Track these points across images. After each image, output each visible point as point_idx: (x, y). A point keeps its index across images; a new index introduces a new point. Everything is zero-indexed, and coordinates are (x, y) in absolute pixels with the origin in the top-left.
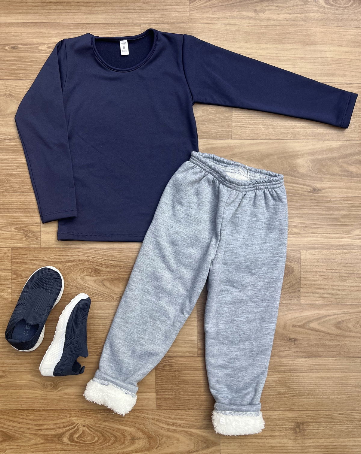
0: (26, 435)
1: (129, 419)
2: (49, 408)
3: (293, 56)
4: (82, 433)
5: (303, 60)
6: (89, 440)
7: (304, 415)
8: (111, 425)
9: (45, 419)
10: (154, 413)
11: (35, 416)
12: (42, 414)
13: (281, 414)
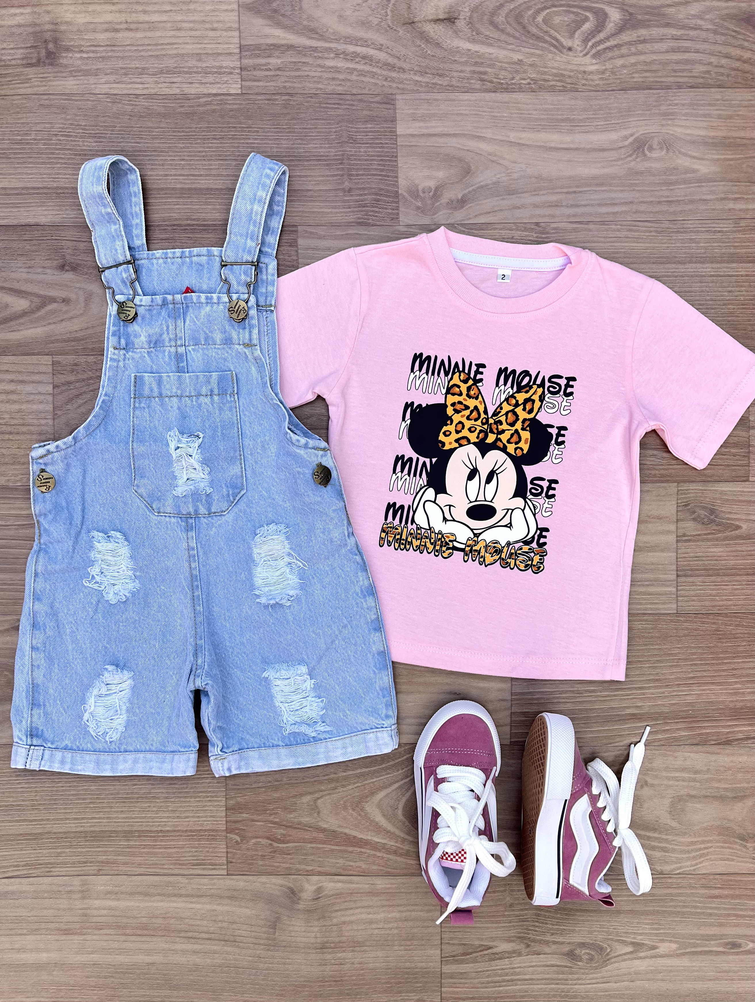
0: (710, 27)
1: (460, 68)
2: (655, 91)
3: (88, 937)
4: (575, 32)
6: (557, 14)
7: (36, 83)
8: (505, 52)
9: (665, 64)
10: (400, 86)
11: (689, 71)
12: (673, 76)
13: (93, 86)
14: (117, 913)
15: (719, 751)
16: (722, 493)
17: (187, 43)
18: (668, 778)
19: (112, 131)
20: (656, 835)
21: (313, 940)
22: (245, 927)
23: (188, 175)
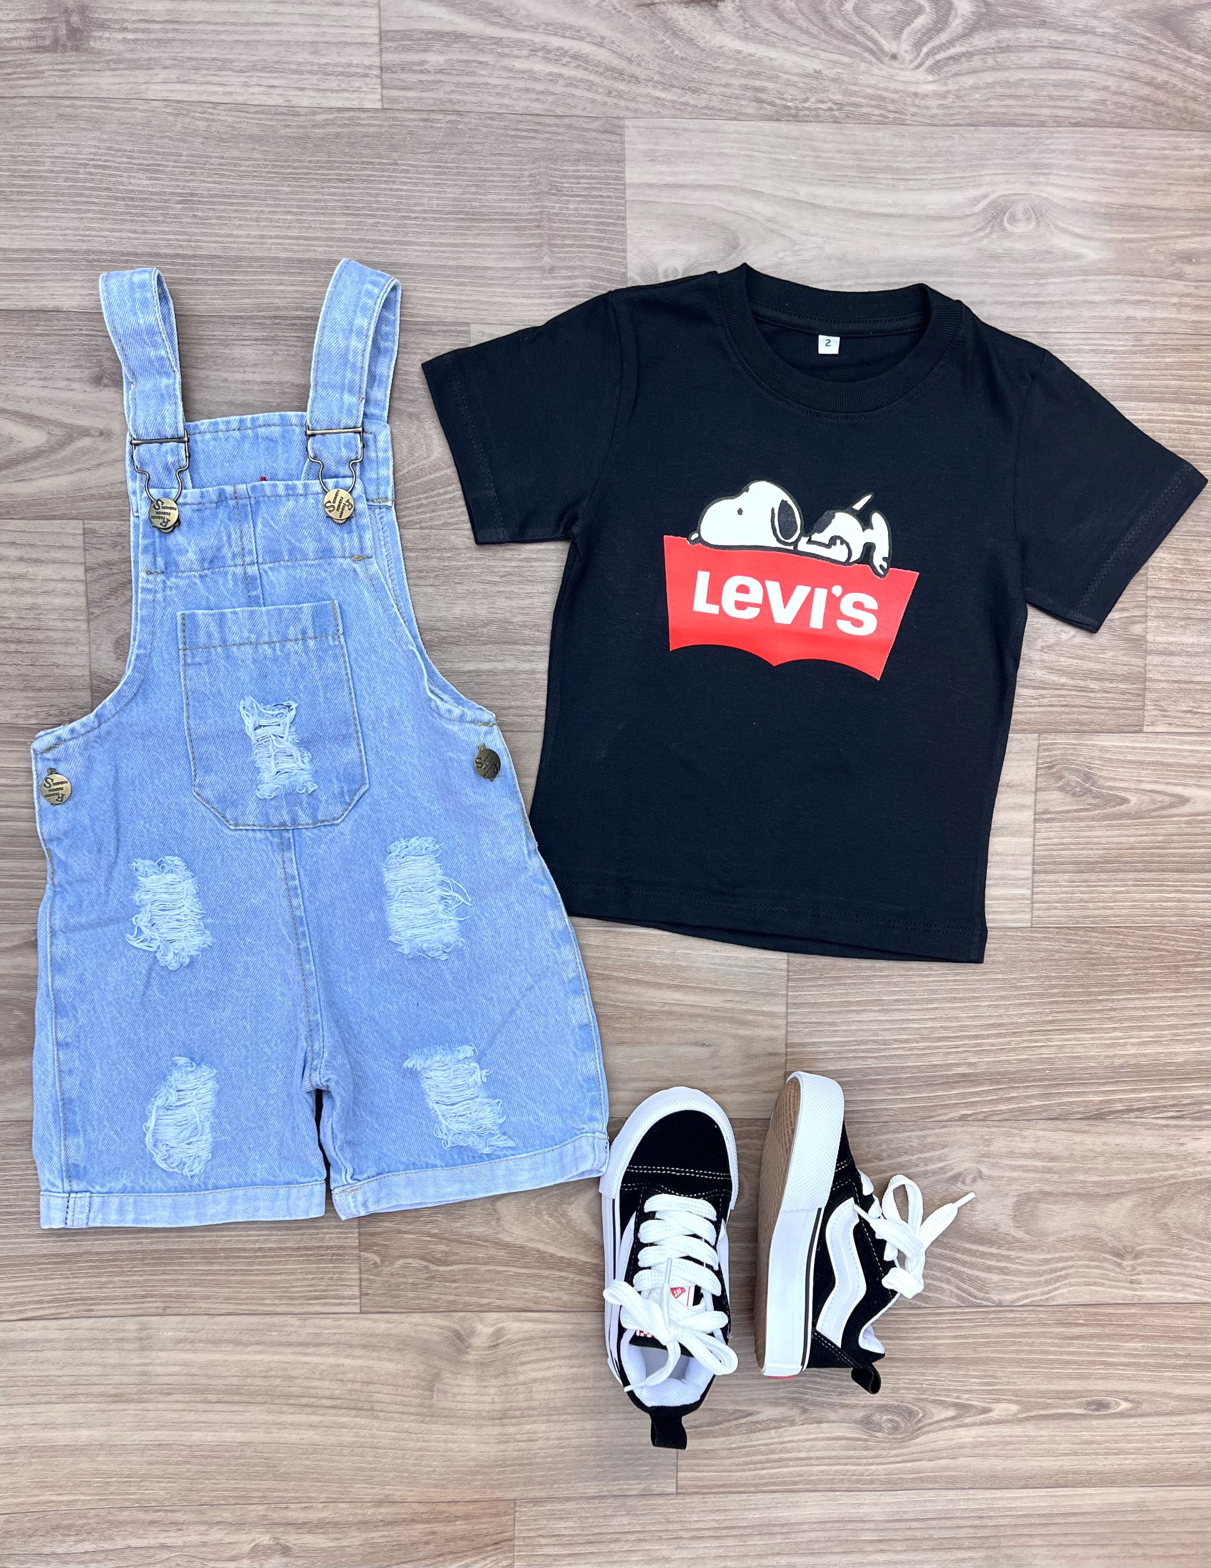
0: (1108, 30)
1: (724, 82)
2: (1021, 129)
3: (151, 1406)
4: (903, 28)
5: (114, 1391)
7: (52, 80)
8: (793, 58)
10: (631, 105)
11: (1075, 98)
12: (1049, 106)
13: (144, 87)
14: (193, 1371)
15: (1087, 1128)
16: (1102, 749)
17: (296, 24)
18: (1013, 1168)
19: (176, 162)
20: (994, 1250)
21: (487, 1407)
22: (387, 1389)
23: (297, 238)
